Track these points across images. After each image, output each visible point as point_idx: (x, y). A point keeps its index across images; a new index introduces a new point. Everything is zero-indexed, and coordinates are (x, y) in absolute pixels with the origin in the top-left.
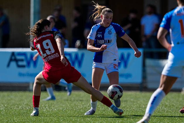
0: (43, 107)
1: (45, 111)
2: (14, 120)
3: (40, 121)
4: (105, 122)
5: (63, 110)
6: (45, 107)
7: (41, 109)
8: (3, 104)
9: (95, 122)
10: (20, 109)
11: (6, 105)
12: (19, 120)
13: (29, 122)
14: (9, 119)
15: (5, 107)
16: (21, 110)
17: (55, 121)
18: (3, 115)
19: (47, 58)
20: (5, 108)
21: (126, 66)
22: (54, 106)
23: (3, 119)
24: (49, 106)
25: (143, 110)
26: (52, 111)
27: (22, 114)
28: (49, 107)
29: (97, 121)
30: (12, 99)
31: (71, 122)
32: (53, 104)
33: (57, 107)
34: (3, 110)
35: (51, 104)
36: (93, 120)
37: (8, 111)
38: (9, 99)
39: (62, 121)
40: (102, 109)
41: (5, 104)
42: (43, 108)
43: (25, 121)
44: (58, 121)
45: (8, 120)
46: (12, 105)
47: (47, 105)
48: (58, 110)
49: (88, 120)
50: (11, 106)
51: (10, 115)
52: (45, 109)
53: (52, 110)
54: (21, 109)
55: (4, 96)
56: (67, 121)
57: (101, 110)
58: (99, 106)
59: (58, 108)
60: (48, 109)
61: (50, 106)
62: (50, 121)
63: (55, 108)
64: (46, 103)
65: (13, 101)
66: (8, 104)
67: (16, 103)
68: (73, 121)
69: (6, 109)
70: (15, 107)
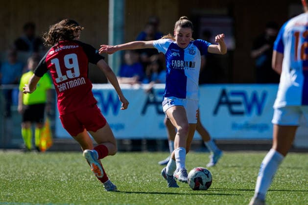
0: (128, 176)
1: (132, 184)
2: (81, 198)
3: (122, 198)
4: (227, 200)
5: (159, 182)
6: (132, 177)
7: (125, 180)
8: (64, 172)
9: (210, 200)
10: (92, 179)
11: (69, 174)
12: (90, 196)
13: (106, 200)
14: (75, 196)
15: (68, 176)
16: (93, 182)
17: (147, 199)
18: (65, 190)
19: (67, 83)
20: (67, 178)
21: (260, 111)
22: (145, 176)
23: (65, 196)
24: (137, 175)
25: (287, 181)
26: (142, 183)
27: (95, 188)
28: (138, 177)
29: (214, 199)
30: (78, 164)
31: (172, 200)
32: (145, 172)
33: (150, 176)
34: (65, 182)
35: (141, 172)
36: (207, 198)
37: (73, 182)
38: (74, 163)
39: (157, 199)
40: (222, 180)
41: (68, 172)
42: (127, 179)
43: (99, 199)
44: (152, 198)
45: (73, 198)
46: (79, 174)
47: (135, 174)
48: (152, 181)
49: (199, 197)
50: (77, 176)
51: (77, 189)
52: (131, 179)
53: (142, 181)
54: (94, 180)
55: (66, 160)
56: (166, 199)
57: (220, 182)
58: (217, 176)
59: (152, 178)
60: (135, 180)
61: (139, 175)
62: (140, 200)
63: (148, 179)
64: (133, 171)
65: (81, 168)
66: (73, 173)
67: (85, 171)
68: (176, 199)
69: (69, 180)
70: (84, 176)
